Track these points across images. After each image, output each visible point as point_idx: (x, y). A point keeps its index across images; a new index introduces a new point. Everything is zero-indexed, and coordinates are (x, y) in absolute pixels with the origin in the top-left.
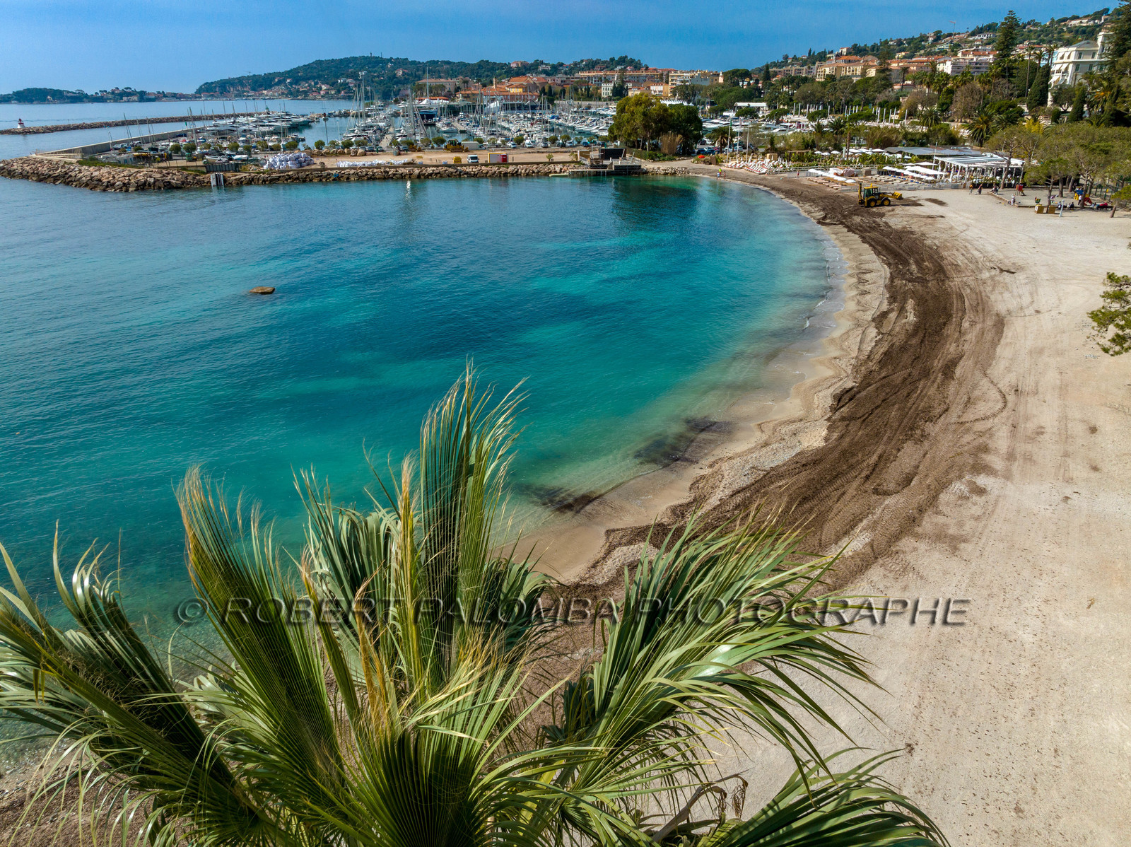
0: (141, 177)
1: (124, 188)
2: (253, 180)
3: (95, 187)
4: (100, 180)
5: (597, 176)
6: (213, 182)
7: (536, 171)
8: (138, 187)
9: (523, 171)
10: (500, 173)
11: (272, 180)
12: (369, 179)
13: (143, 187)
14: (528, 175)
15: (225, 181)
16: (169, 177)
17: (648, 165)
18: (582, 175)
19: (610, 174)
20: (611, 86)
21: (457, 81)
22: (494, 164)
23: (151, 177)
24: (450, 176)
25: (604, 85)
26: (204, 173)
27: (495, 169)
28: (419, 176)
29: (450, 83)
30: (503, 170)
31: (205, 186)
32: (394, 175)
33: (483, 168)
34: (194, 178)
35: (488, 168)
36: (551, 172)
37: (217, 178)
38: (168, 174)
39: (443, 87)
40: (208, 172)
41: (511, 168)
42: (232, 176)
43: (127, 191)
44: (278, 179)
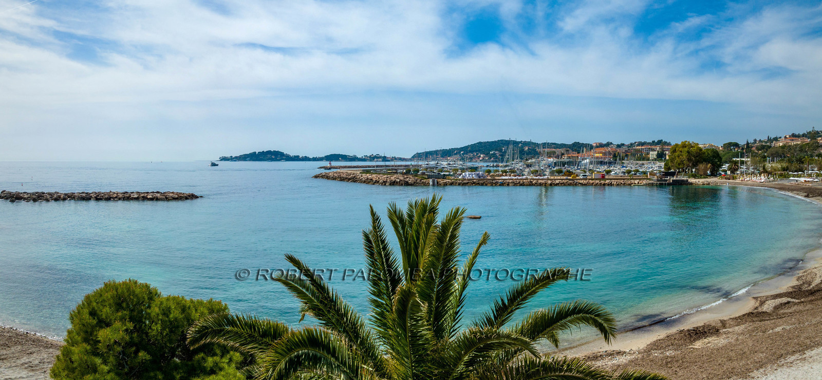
0: (393, 178)
1: (384, 184)
2: (453, 183)
3: (369, 182)
4: (372, 180)
5: (661, 185)
6: (431, 183)
7: (623, 183)
8: (391, 183)
9: (615, 183)
10: (601, 184)
11: (464, 184)
12: (521, 185)
13: (393, 183)
14: (618, 185)
15: (437, 183)
16: (408, 179)
17: (692, 180)
18: (652, 185)
19: (669, 184)
20: (656, 153)
21: (562, 150)
22: (597, 179)
23: (398, 179)
24: (570, 185)
25: (651, 153)
26: (426, 179)
27: (597, 181)
28: (551, 185)
29: (558, 151)
30: (603, 182)
31: (427, 185)
32: (536, 183)
33: (590, 181)
34: (421, 181)
35: (593, 181)
36: (632, 184)
37: (433, 181)
38: (407, 178)
39: (555, 152)
40: (428, 178)
41: (607, 181)
42: (441, 181)
43: (385, 185)
44: (467, 183)
